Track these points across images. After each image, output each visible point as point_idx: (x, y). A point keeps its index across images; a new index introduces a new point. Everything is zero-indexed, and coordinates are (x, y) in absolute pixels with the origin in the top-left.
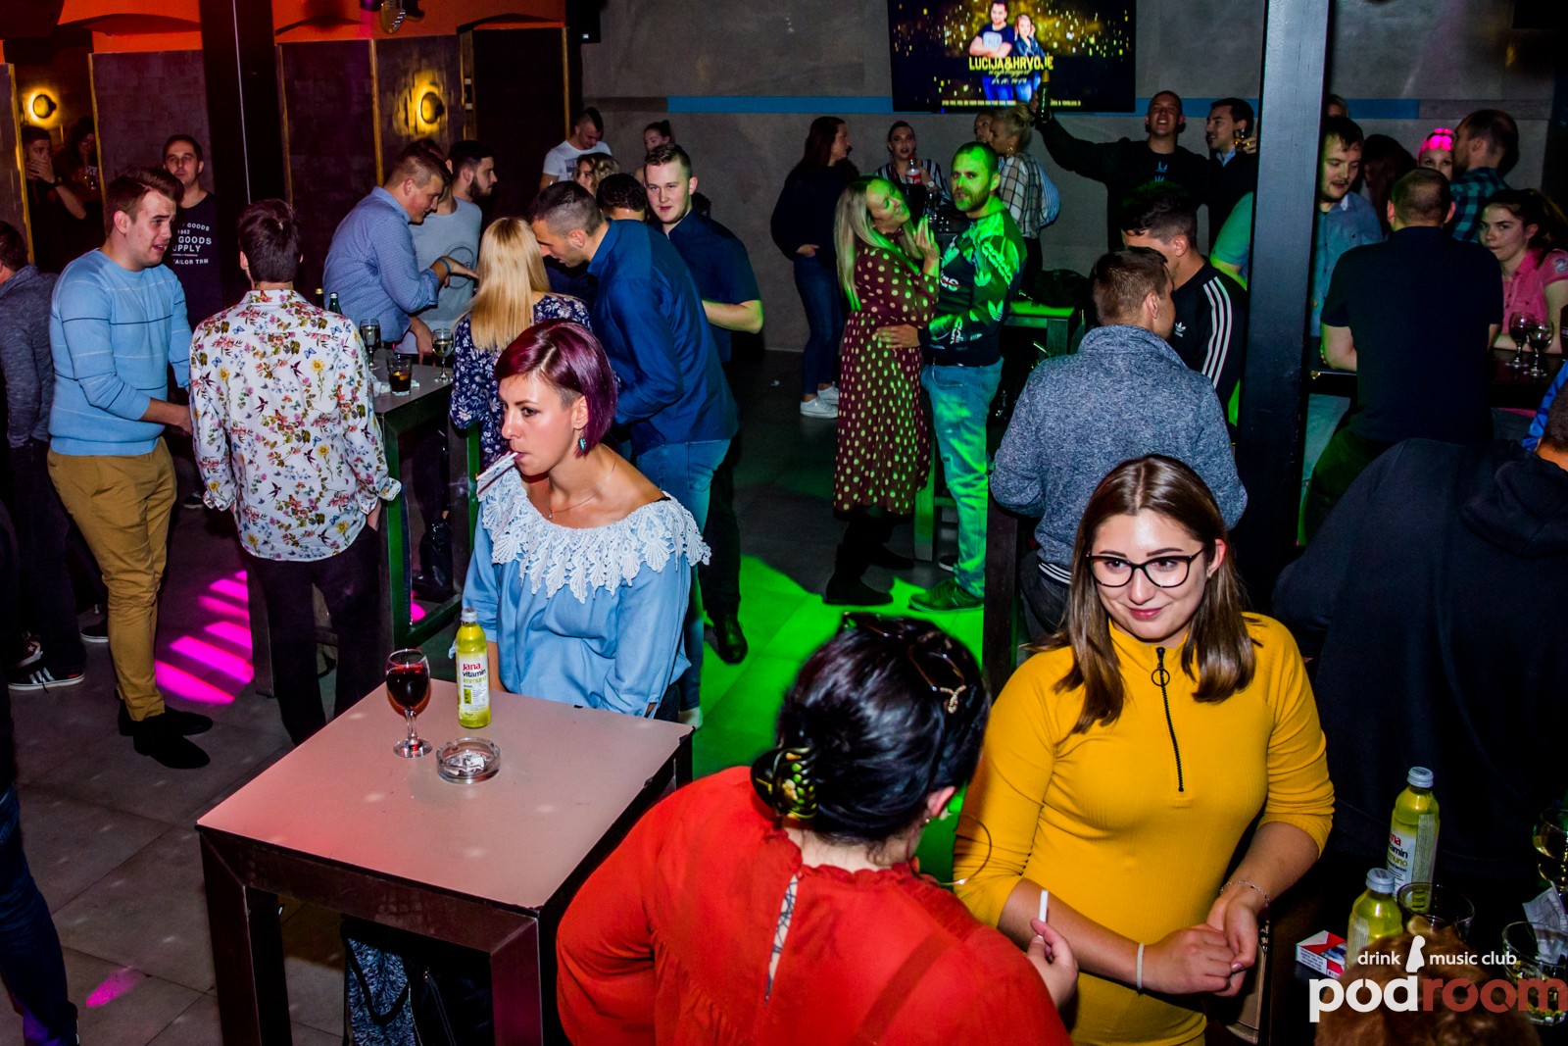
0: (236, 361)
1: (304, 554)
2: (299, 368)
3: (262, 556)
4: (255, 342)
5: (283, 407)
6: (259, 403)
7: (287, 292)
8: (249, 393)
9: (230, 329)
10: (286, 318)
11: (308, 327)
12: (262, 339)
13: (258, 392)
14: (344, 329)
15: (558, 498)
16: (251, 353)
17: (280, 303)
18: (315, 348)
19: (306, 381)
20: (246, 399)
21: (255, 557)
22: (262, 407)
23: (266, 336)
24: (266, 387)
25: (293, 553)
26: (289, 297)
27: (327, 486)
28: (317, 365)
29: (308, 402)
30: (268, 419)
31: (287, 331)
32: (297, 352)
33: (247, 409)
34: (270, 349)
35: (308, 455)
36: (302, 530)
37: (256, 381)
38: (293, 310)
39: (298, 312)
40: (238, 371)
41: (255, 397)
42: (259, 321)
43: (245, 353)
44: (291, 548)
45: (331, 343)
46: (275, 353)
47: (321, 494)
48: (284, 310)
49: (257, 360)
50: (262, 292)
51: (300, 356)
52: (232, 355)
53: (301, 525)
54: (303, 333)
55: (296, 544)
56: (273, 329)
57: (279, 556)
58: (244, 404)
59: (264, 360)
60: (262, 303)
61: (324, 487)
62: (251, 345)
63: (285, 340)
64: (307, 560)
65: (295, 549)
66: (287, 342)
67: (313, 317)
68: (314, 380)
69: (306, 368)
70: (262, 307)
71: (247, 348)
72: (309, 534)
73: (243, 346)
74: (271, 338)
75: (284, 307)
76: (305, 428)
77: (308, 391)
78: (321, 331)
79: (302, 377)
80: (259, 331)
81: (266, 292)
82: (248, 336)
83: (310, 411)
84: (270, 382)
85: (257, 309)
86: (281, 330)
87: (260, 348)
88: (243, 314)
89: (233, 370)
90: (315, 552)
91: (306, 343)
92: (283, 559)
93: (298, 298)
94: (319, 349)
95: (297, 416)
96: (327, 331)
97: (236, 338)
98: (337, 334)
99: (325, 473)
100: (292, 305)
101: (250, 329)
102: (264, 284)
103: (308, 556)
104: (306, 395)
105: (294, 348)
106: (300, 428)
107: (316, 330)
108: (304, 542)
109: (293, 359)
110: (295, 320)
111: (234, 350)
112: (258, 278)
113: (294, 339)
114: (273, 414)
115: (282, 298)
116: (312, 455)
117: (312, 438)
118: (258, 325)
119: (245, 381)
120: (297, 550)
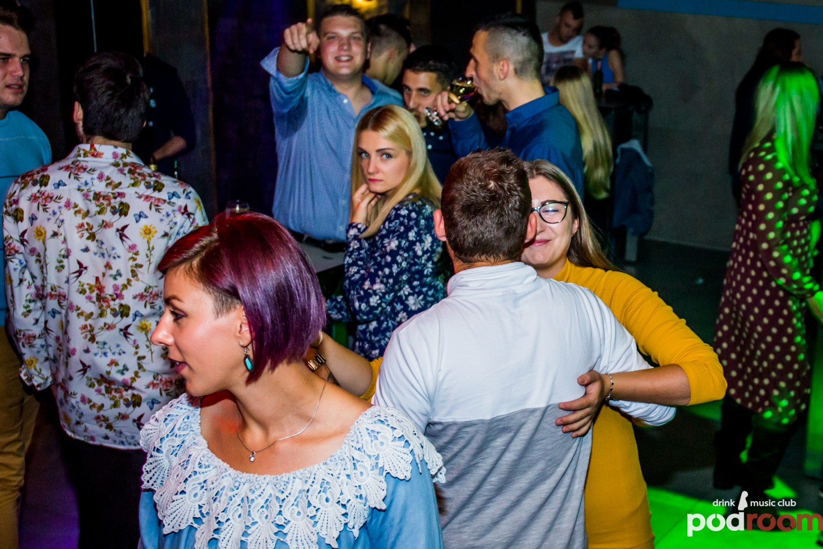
0: (53, 219)
1: (118, 440)
2: (126, 232)
3: (77, 437)
4: (78, 198)
5: (104, 275)
6: (77, 268)
7: (121, 151)
8: (67, 255)
9: (51, 182)
10: (117, 177)
11: (142, 189)
12: (86, 196)
13: (76, 255)
14: (183, 196)
15: (255, 435)
16: (72, 211)
17: (112, 161)
18: (147, 211)
19: (133, 247)
20: (65, 261)
21: (70, 438)
22: (80, 273)
23: (92, 194)
24: (86, 250)
25: (107, 438)
26: (124, 156)
27: (145, 366)
28: (148, 232)
29: (133, 271)
30: (86, 287)
31: (117, 190)
32: (126, 214)
33: (65, 272)
34: (94, 208)
35: (125, 332)
36: (116, 411)
37: (77, 241)
38: (126, 170)
39: (131, 172)
40: (56, 229)
41: (73, 259)
42: (85, 177)
43: (64, 210)
44: (104, 431)
45: (165, 208)
46: (99, 213)
47: (136, 373)
48: (115, 169)
49: (79, 220)
50: (92, 146)
51: (129, 219)
52: (50, 211)
53: (115, 405)
54: (134, 196)
55: (110, 427)
56: (100, 187)
57: (93, 438)
58: (63, 267)
59: (87, 220)
60: (90, 159)
61: (140, 367)
62: (73, 201)
63: (113, 201)
64: (121, 447)
65: (108, 432)
66: (116, 203)
67: (148, 179)
68: (142, 248)
69: (134, 233)
70: (90, 162)
71: (68, 205)
72: (123, 417)
73: (63, 202)
74: (97, 196)
75: (116, 165)
76: (123, 302)
77: (135, 259)
78: (156, 195)
79: (128, 243)
80: (83, 187)
81: (96, 146)
82: (71, 191)
83: (134, 282)
84: (92, 245)
85: (84, 164)
86: (109, 190)
87: (82, 205)
88: (67, 168)
89: (50, 227)
90: (130, 440)
91: (137, 205)
92: (97, 443)
93: (133, 159)
94: (152, 214)
95: (116, 287)
96: (164, 195)
97: (56, 193)
98: (174, 200)
99: (143, 351)
100: (125, 165)
101: (73, 184)
102: (98, 139)
103: (123, 443)
104: (131, 263)
105: (123, 210)
106: (117, 301)
107: (149, 192)
108: (119, 425)
109: (119, 221)
110: (127, 180)
111: (52, 206)
112: (90, 132)
113: (124, 200)
114: (93, 282)
115: (115, 155)
116: (130, 330)
117: (132, 312)
118: (83, 181)
119: (65, 241)
120: (111, 434)
